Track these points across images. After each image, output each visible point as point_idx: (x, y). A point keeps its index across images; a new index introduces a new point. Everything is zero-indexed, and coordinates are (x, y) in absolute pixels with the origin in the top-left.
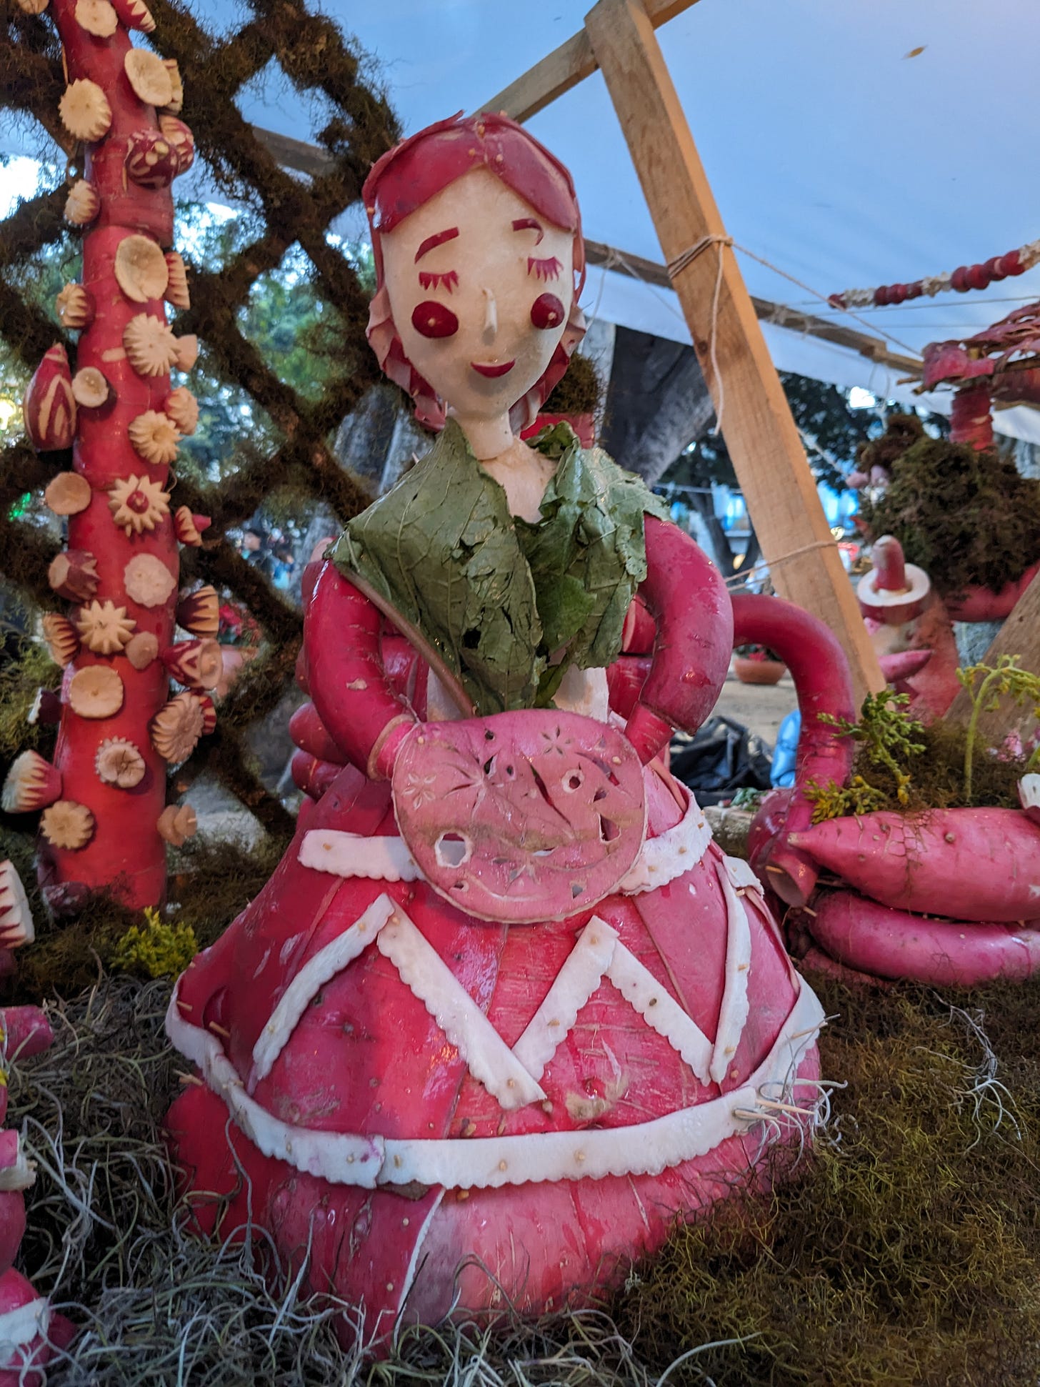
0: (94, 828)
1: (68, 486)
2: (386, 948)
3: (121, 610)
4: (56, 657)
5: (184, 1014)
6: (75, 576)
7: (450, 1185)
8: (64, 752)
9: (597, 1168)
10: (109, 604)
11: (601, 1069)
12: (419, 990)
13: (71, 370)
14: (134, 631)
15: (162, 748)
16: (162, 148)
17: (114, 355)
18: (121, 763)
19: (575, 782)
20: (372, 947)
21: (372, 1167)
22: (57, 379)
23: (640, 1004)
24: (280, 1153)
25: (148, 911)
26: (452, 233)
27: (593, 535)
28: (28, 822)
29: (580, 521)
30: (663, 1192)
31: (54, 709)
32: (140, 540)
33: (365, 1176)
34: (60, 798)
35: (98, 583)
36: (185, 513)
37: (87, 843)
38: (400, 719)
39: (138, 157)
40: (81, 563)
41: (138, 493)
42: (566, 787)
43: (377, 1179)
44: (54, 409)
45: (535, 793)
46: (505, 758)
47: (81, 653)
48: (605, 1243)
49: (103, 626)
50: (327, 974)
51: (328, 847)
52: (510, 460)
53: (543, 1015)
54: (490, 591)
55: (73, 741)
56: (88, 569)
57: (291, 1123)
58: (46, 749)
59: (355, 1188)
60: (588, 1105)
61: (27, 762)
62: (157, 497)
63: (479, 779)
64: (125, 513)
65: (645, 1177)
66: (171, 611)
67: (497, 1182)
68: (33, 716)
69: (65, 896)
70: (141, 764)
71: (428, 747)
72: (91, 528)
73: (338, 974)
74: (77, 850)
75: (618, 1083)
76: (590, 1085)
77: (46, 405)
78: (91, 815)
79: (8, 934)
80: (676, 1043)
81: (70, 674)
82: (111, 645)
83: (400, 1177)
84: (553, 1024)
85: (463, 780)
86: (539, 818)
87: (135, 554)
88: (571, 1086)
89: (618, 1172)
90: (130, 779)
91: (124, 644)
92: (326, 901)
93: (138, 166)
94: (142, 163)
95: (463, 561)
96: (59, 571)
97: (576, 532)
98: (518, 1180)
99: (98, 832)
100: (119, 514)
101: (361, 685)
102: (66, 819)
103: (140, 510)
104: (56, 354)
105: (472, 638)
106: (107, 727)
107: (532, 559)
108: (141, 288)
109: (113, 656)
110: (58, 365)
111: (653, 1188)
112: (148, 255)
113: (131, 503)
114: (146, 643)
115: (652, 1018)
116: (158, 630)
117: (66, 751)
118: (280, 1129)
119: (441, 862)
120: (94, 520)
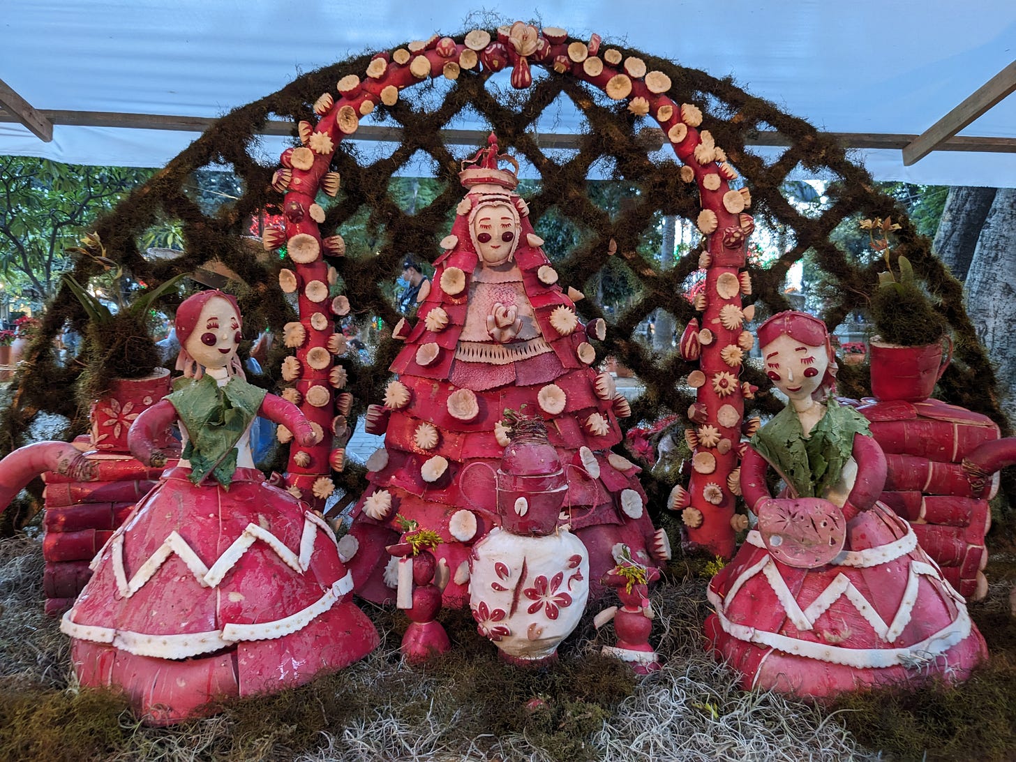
0: (703, 520)
1: (697, 375)
2: (765, 572)
3: (716, 429)
4: (690, 447)
5: (711, 588)
6: (698, 414)
7: (774, 647)
8: (692, 487)
9: (836, 660)
10: (711, 426)
11: (839, 627)
12: (774, 587)
13: (699, 329)
14: (721, 438)
15: (732, 489)
16: (737, 235)
17: (716, 321)
18: (713, 494)
19: (825, 524)
20: (761, 571)
21: (750, 635)
22: (693, 333)
23: (859, 607)
24: (728, 631)
25: (717, 557)
26: (776, 353)
27: (830, 443)
28: (677, 514)
29: (824, 437)
30: (865, 677)
31: (689, 468)
32: (725, 399)
33: (747, 638)
34: (690, 506)
35: (707, 417)
36: (747, 384)
37: (700, 526)
38: (765, 497)
39: (728, 240)
40: (700, 409)
41: (724, 380)
42: (822, 526)
43: (751, 639)
44: (691, 346)
45: (811, 526)
46: (801, 514)
47: (700, 446)
48: (836, 686)
49: (707, 436)
50: (747, 578)
51: (755, 537)
52: (809, 412)
53: (816, 602)
54: (796, 458)
55: (695, 483)
56: (704, 412)
57: (731, 621)
58: (685, 485)
59: (745, 642)
60: (834, 638)
61: (677, 489)
62: (732, 380)
63: (788, 519)
64: (718, 388)
65: (855, 668)
66: (739, 428)
67: (794, 653)
68: (680, 471)
69: (689, 546)
70: (721, 495)
71: (771, 507)
72: (705, 393)
73: (751, 578)
74: (696, 528)
75: (846, 633)
76: (834, 631)
77: (688, 344)
78: (701, 514)
79: (661, 555)
80: (872, 624)
81: (696, 455)
82: (711, 444)
83: (758, 640)
84: (820, 606)
85: (782, 519)
86: (810, 534)
87: (723, 404)
88: (826, 629)
89: (843, 663)
90: (716, 501)
91: (716, 443)
92: (753, 555)
93: (727, 243)
94: (729, 242)
95: (789, 447)
96: (692, 411)
97: (823, 442)
98: (803, 655)
99: (705, 522)
100: (716, 388)
101: (753, 485)
102: (691, 514)
103: (725, 387)
104: (694, 322)
105: (792, 472)
106: (709, 478)
107: (807, 449)
108: (727, 293)
109: (712, 449)
110: (694, 327)
111: (861, 674)
112: (731, 279)
113: (721, 384)
114: (726, 443)
115: (863, 613)
116: (732, 437)
117: (693, 486)
118: (728, 623)
119: (771, 544)
120: (707, 390)
